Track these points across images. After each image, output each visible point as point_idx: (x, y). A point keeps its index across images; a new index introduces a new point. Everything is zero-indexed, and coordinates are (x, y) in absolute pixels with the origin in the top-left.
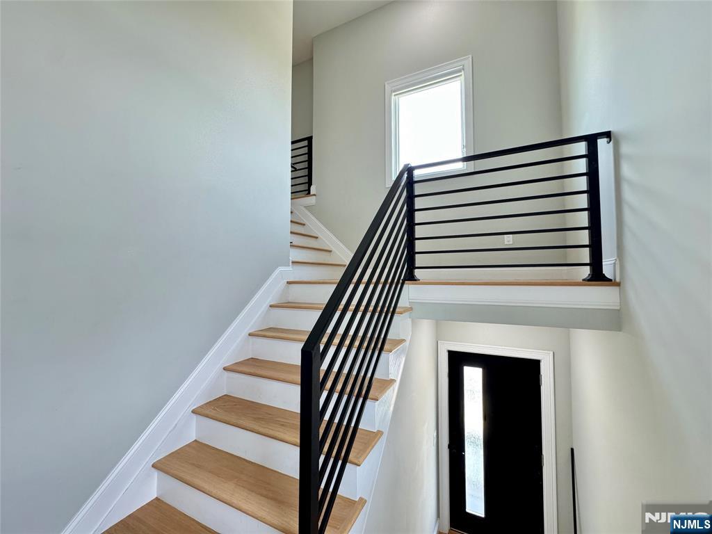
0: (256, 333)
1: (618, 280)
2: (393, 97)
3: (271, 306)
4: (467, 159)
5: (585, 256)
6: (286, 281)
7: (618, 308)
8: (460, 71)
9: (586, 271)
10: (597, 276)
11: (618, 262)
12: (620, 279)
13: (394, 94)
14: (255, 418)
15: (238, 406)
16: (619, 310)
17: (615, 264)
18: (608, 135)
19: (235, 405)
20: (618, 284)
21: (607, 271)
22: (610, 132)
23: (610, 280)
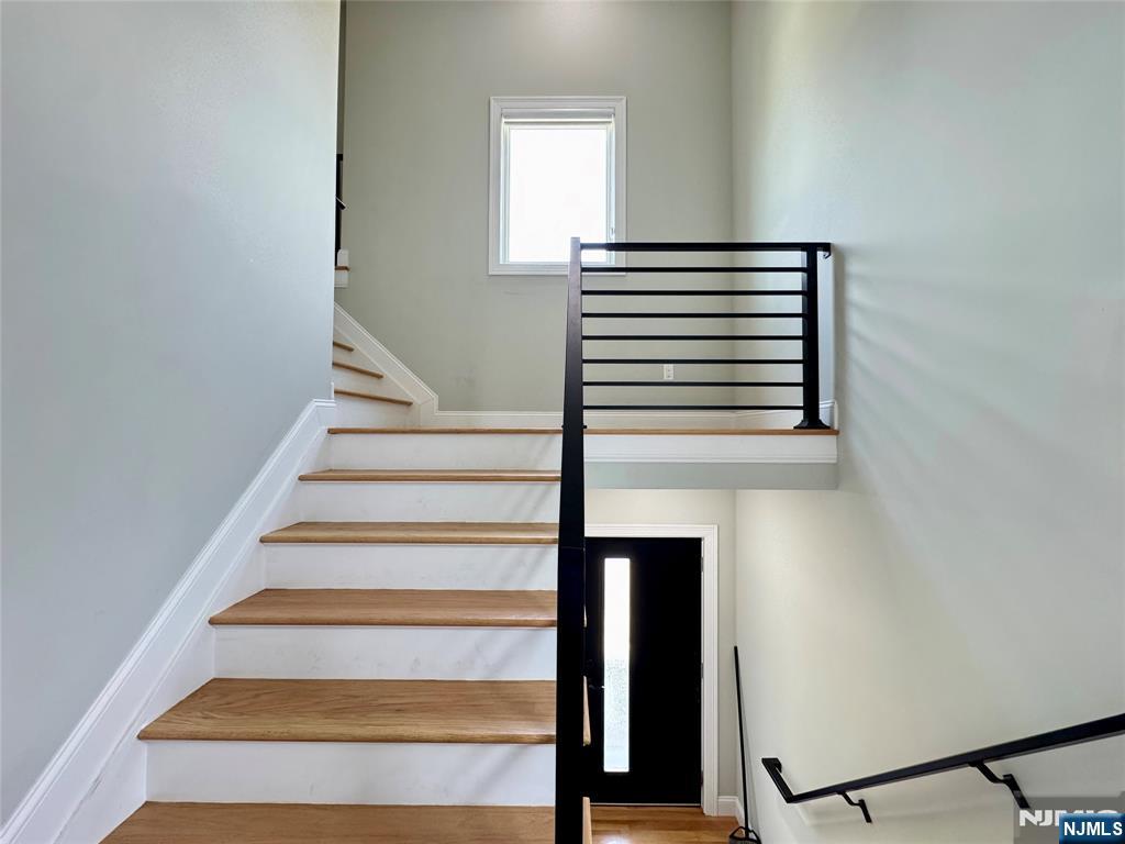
0: (275, 535)
1: (836, 428)
2: (503, 125)
3: (302, 479)
4: (611, 247)
5: (797, 396)
6: (325, 428)
7: (834, 461)
8: (609, 116)
9: (798, 416)
10: (812, 422)
11: (836, 406)
12: (839, 424)
13: (504, 120)
14: (326, 712)
15: (264, 697)
16: (834, 464)
17: (832, 407)
18: (826, 247)
19: (257, 696)
20: (836, 433)
21: (824, 417)
22: (829, 244)
23: (828, 428)
